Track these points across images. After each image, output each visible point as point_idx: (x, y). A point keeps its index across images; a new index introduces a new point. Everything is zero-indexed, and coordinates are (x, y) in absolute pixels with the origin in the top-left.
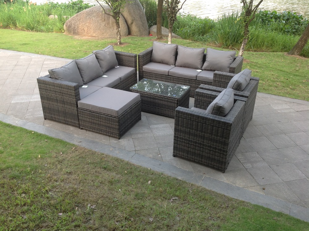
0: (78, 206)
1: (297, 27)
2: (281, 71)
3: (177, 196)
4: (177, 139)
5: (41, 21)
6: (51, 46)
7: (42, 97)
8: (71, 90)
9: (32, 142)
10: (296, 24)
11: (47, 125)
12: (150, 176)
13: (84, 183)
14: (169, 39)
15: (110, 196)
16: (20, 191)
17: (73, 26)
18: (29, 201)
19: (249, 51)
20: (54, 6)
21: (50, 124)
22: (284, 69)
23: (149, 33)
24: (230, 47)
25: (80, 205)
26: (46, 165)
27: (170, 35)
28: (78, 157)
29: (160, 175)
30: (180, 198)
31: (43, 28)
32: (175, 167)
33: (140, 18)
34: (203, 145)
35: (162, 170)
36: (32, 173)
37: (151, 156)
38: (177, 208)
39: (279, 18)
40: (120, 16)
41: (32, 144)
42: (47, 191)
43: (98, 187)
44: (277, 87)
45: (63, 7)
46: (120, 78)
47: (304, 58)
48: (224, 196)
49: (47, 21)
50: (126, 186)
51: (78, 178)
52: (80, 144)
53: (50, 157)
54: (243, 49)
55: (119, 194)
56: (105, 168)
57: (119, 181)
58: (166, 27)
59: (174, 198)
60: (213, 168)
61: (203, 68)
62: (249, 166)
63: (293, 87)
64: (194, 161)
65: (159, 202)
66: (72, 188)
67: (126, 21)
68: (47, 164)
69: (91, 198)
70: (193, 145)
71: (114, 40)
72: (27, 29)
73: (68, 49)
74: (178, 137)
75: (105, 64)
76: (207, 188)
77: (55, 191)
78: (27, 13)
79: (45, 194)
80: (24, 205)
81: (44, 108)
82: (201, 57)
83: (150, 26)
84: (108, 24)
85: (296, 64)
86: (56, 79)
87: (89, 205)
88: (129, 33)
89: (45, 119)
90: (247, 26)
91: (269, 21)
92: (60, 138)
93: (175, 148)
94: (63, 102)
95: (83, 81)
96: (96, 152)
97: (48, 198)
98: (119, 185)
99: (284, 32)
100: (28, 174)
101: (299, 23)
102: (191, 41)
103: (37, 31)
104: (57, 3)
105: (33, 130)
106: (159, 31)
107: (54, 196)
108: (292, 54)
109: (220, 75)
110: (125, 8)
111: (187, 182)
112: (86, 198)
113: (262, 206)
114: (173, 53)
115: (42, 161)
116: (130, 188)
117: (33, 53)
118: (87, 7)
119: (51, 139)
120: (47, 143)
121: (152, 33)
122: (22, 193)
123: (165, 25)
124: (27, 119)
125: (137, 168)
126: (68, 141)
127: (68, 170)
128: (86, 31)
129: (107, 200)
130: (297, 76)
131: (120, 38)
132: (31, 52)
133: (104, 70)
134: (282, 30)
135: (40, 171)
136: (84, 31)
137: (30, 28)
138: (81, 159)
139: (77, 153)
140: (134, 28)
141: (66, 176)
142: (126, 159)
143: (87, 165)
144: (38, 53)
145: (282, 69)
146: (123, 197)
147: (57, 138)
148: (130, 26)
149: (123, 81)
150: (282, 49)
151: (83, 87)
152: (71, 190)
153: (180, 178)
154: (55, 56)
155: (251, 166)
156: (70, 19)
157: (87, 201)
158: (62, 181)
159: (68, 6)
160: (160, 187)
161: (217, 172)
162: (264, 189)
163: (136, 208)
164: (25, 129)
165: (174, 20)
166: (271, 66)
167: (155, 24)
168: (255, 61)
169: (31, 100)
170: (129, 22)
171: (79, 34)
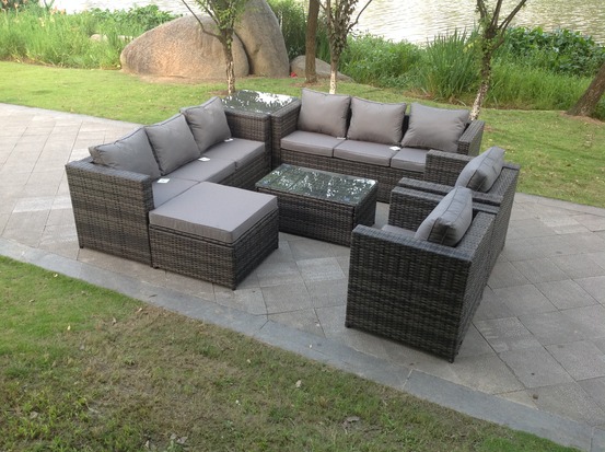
0: (149, 439)
1: (582, 59)
2: (556, 147)
3: (358, 414)
4: (353, 290)
5: (75, 46)
6: (95, 96)
7: (75, 203)
8: (135, 188)
9: (53, 296)
10: (580, 54)
11: (85, 260)
12: (300, 370)
13: (161, 385)
14: (332, 83)
15: (217, 415)
16: (27, 406)
17: (138, 56)
18: (46, 428)
19: (489, 107)
20: (101, 16)
21: (90, 257)
22: (562, 144)
23: (291, 71)
24: (451, 99)
25: (154, 436)
26: (83, 347)
27: (333, 75)
28: (148, 329)
29: (320, 367)
30: (362, 418)
31: (78, 59)
32: (350, 349)
33: (273, 40)
34: (410, 304)
35: (324, 357)
36: (54, 364)
37: (300, 325)
38: (358, 441)
39: (547, 42)
40: (234, 37)
41: (55, 301)
42: (83, 404)
43: (191, 395)
44: (550, 181)
45: (118, 19)
46: (236, 163)
47: (599, 123)
48: (455, 412)
49: (87, 46)
50: (250, 393)
51: (149, 375)
52: (153, 300)
53: (91, 329)
54: (479, 103)
55: (236, 411)
56: (206, 354)
57: (234, 382)
58: (323, 59)
59: (350, 419)
60: (429, 351)
61: (403, 143)
62: (502, 347)
63: (582, 181)
64: (390, 338)
65: (319, 427)
66: (138, 398)
67: (244, 47)
68: (85, 345)
69: (177, 422)
70: (389, 304)
71: (220, 85)
72: (46, 61)
73: (128, 102)
74: (356, 287)
75: (205, 135)
76: (418, 396)
77: (102, 405)
78: (48, 29)
79: (80, 411)
80: (36, 437)
81: (79, 226)
82: (399, 120)
83: (292, 57)
84: (209, 52)
85: (584, 134)
86: (105, 165)
87: (173, 437)
88: (251, 70)
89: (81, 247)
90: (487, 59)
91: (527, 48)
92: (111, 288)
93: (350, 310)
94: (119, 214)
95: (160, 169)
96: (185, 317)
97: (86, 420)
98: (235, 390)
99: (558, 70)
100: (45, 366)
101: (586, 52)
102: (373, 88)
103: (67, 65)
104: (108, 10)
105: (56, 270)
106: (310, 68)
107: (100, 416)
108: (576, 114)
109: (439, 158)
110: (243, 22)
111: (377, 382)
112: (167, 421)
113: (534, 435)
114: (343, 112)
115: (74, 338)
116: (259, 397)
117: (57, 110)
118: (166, 18)
119: (93, 289)
120: (85, 299)
121: (295, 71)
122: (32, 410)
123: (321, 55)
124: (44, 247)
125: (273, 352)
126: (127, 293)
127: (129, 358)
128: (165, 67)
129: (212, 424)
130: (588, 158)
131: (233, 81)
132: (53, 109)
133: (203, 146)
134: (553, 65)
135: (70, 361)
136: (161, 66)
137: (53, 59)
138: (154, 333)
139: (147, 320)
140: (261, 62)
141: (124, 371)
142: (249, 333)
143: (168, 347)
144: (68, 111)
145: (556, 143)
146: (245, 418)
147: (105, 286)
148: (252, 57)
149: (242, 168)
150: (555, 104)
151: (160, 181)
152: (134, 402)
153: (361, 374)
154: (102, 116)
155: (506, 348)
156: (132, 42)
157: (169, 427)
158: (117, 382)
159: (129, 17)
160: (321, 394)
161: (439, 360)
162: (536, 398)
163: (272, 442)
164: (39, 268)
165: (341, 46)
166: (535, 138)
167: (303, 53)
168: (502, 128)
169: (53, 208)
170: (251, 48)
171: (150, 73)
